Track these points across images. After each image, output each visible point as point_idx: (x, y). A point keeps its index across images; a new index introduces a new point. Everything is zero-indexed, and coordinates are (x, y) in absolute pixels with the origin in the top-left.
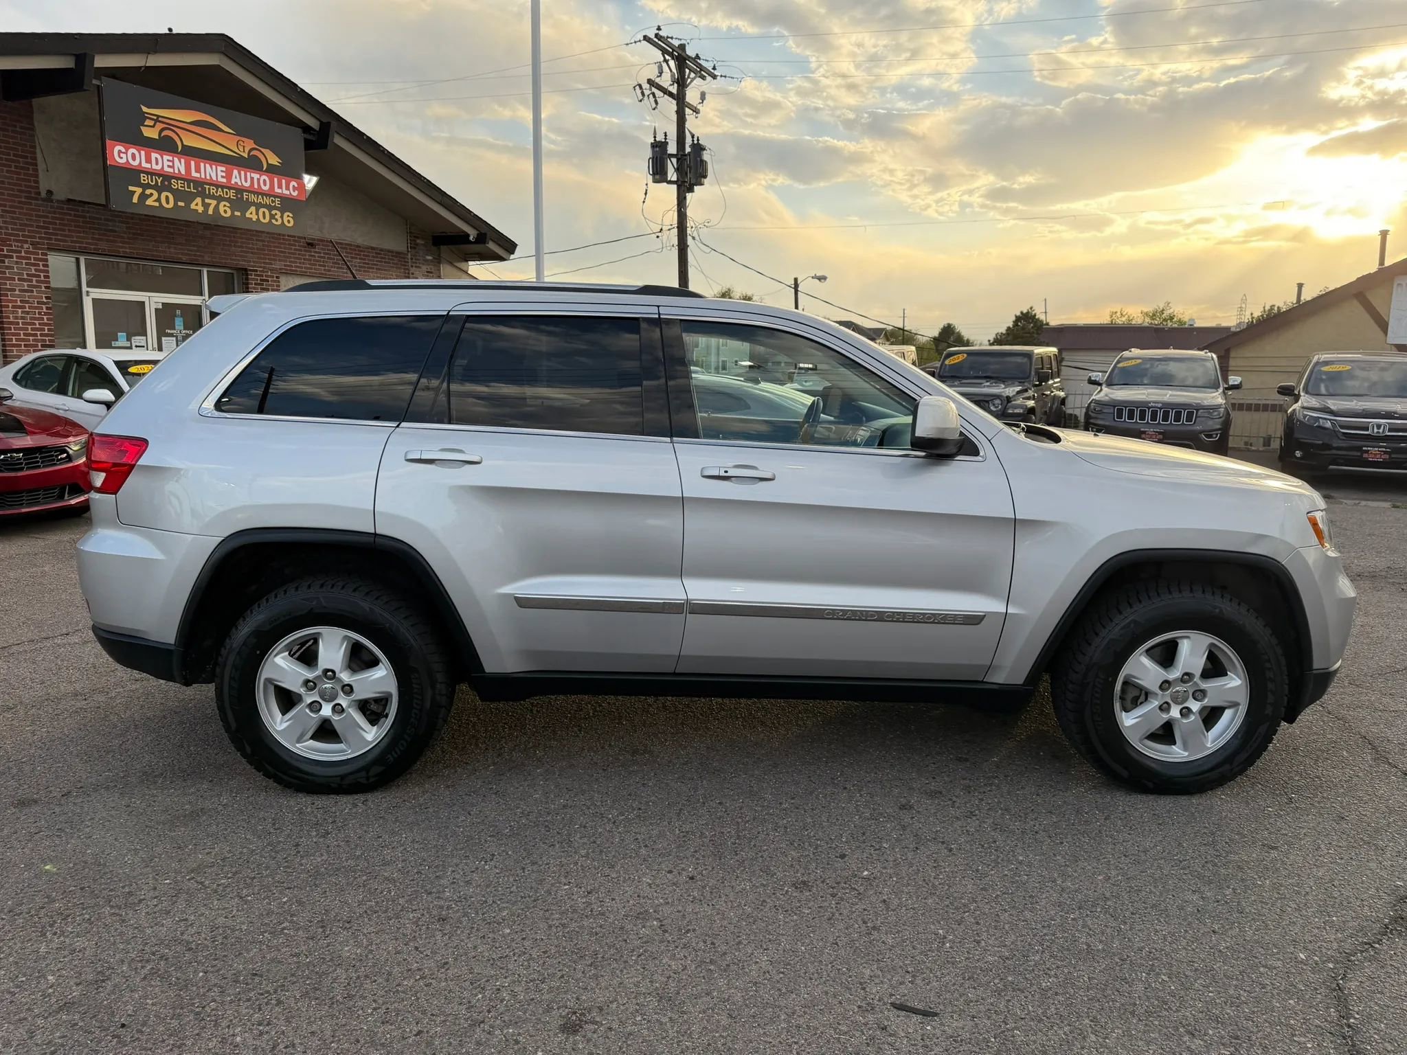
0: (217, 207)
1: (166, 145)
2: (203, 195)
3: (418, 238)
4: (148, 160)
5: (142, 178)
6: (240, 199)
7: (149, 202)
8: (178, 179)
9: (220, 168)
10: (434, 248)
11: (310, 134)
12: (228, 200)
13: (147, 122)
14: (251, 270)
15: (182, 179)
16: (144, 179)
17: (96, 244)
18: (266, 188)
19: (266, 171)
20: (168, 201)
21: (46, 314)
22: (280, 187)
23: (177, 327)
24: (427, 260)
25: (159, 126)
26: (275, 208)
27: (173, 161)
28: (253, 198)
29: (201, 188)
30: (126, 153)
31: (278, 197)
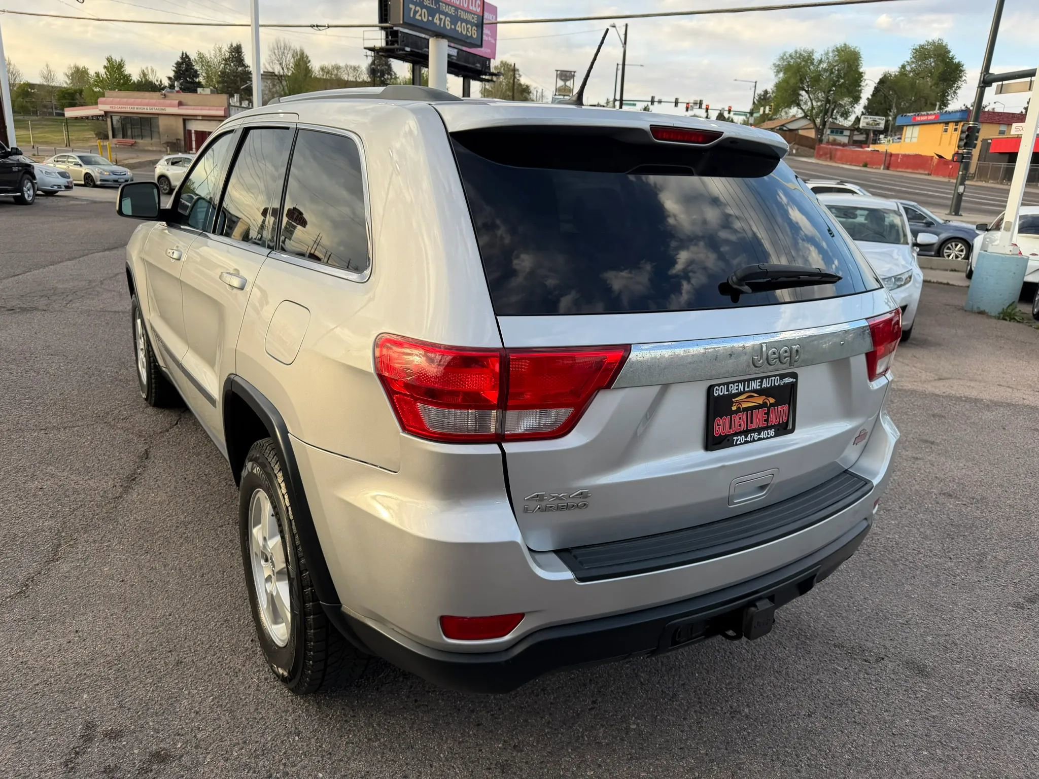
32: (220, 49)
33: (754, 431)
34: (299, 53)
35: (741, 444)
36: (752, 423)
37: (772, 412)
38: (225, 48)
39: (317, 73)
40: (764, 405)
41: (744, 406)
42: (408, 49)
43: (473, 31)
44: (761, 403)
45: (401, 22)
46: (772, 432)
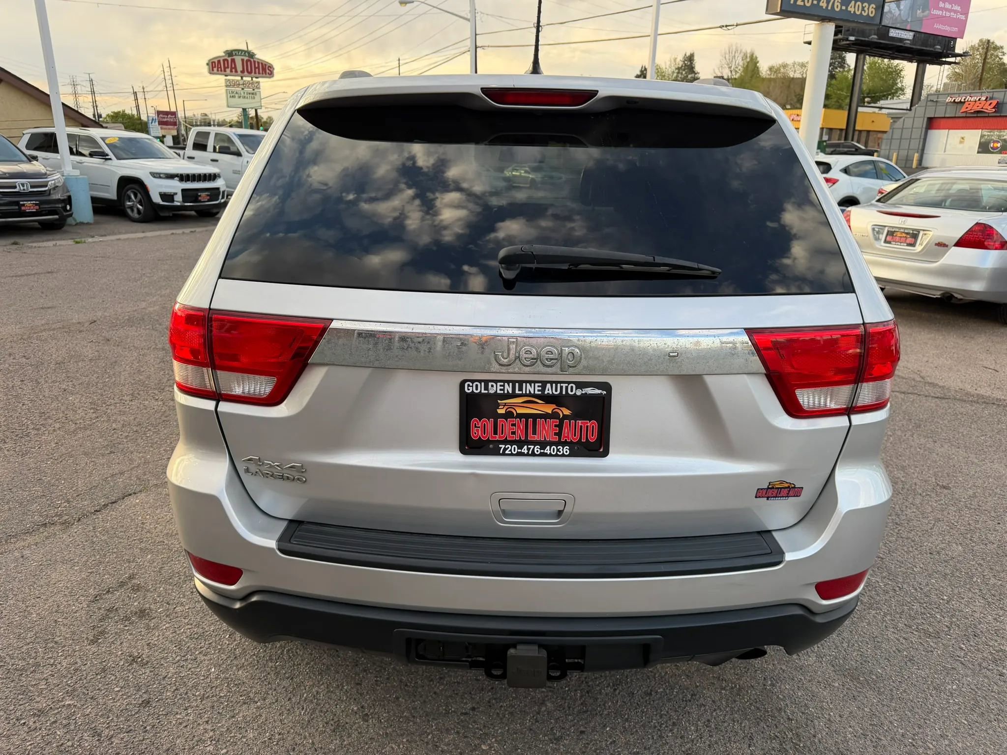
32: (675, 60)
33: (535, 443)
34: (748, 55)
35: (512, 454)
36: (534, 433)
37: (566, 426)
38: (680, 58)
39: (764, 73)
40: (554, 415)
41: (519, 412)
42: (852, 38)
43: (871, 10)
44: (550, 412)
45: (779, 11)
46: (566, 450)
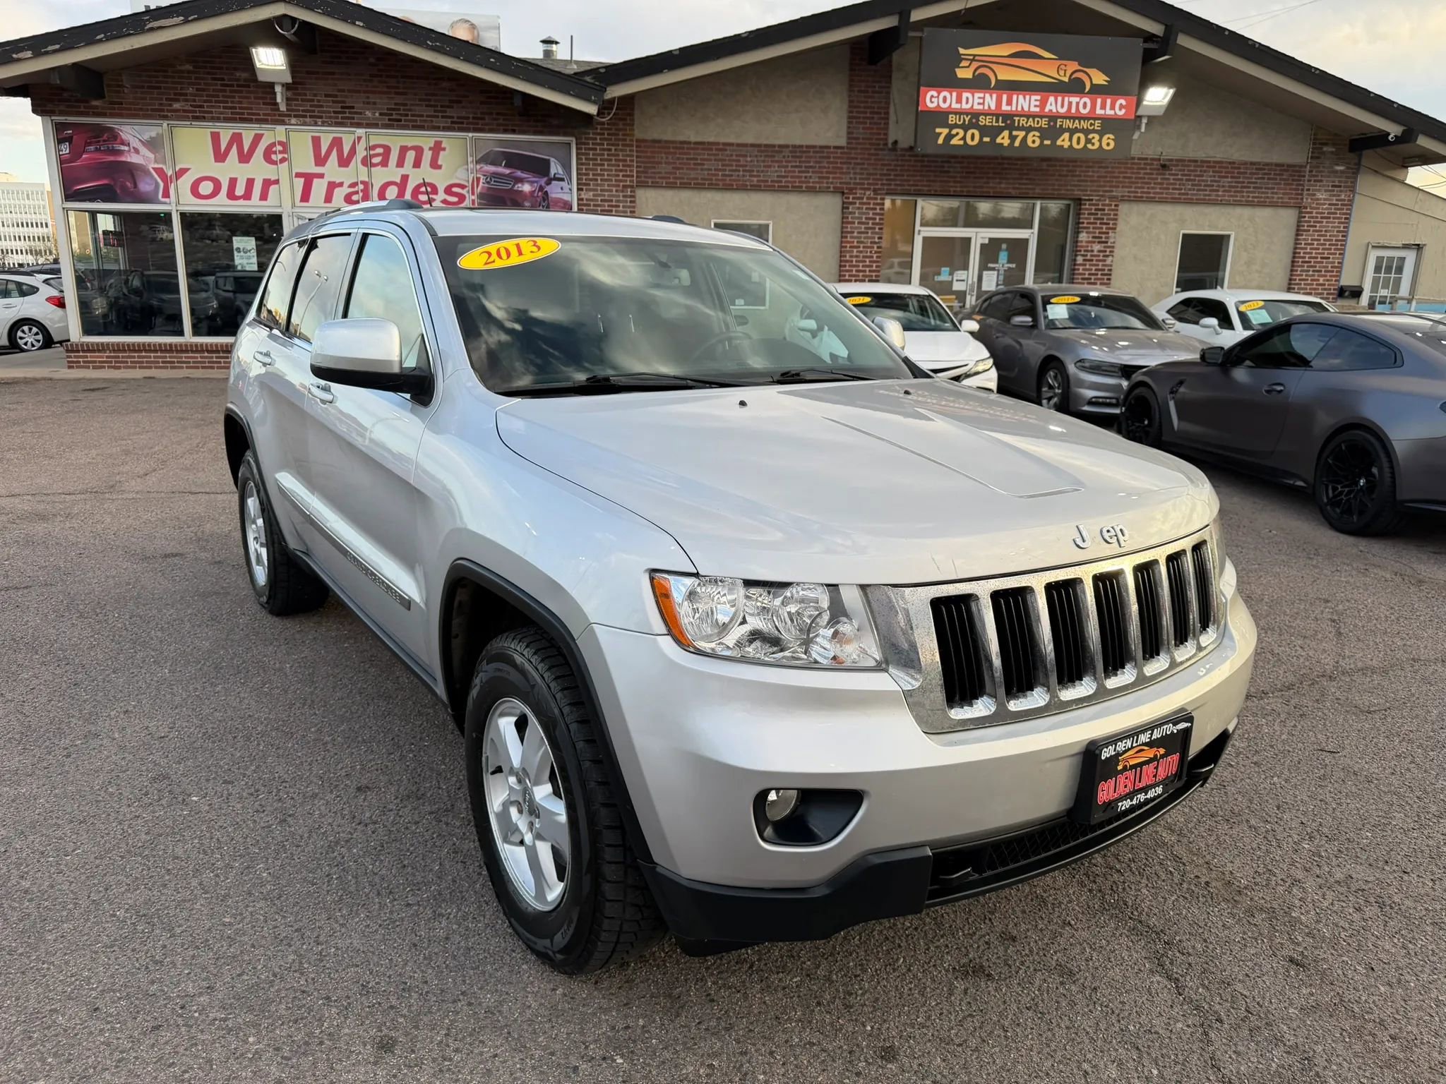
0: (1025, 138)
1: (979, 83)
2: (1011, 127)
3: (1326, 144)
4: (959, 100)
5: (950, 119)
6: (1053, 128)
7: (955, 141)
8: (986, 115)
9: (1034, 98)
10: (1352, 155)
11: (1153, 42)
12: (1039, 129)
13: (964, 64)
14: (1085, 200)
15: (992, 115)
16: (952, 119)
17: (929, 186)
18: (1084, 112)
19: (1088, 93)
20: (973, 138)
21: (876, 252)
22: (1103, 107)
23: (1000, 261)
24: (1336, 172)
25: (975, 65)
26: (1094, 131)
27: (984, 98)
28: (1068, 124)
29: (1009, 120)
30: (938, 97)
31: (1099, 119)
